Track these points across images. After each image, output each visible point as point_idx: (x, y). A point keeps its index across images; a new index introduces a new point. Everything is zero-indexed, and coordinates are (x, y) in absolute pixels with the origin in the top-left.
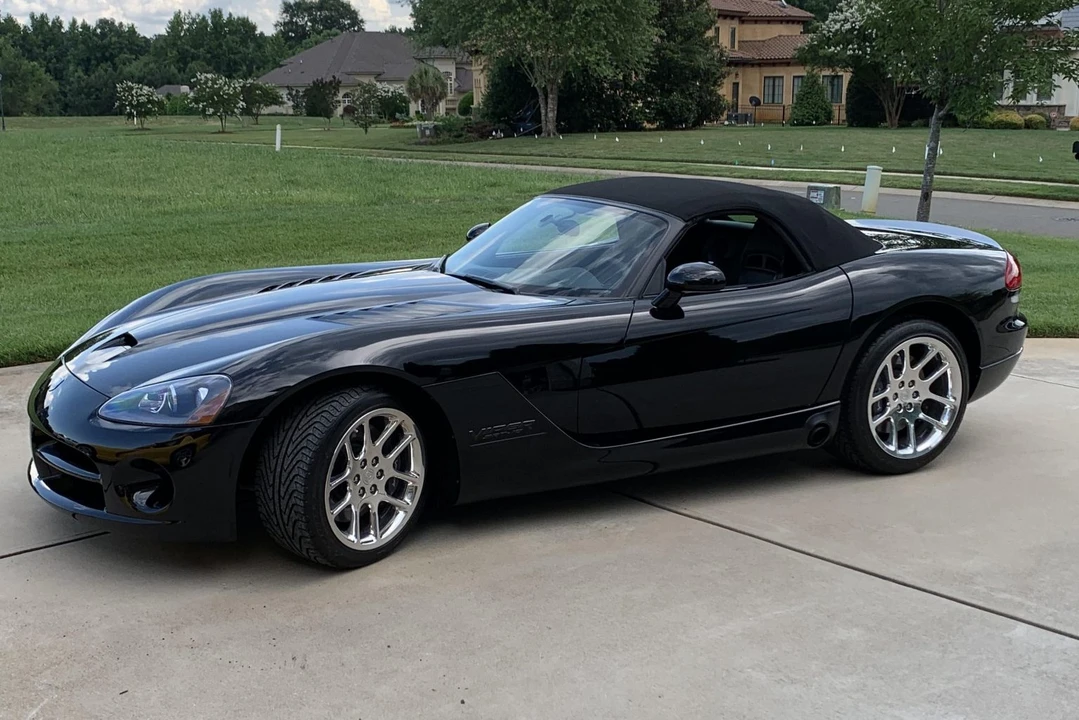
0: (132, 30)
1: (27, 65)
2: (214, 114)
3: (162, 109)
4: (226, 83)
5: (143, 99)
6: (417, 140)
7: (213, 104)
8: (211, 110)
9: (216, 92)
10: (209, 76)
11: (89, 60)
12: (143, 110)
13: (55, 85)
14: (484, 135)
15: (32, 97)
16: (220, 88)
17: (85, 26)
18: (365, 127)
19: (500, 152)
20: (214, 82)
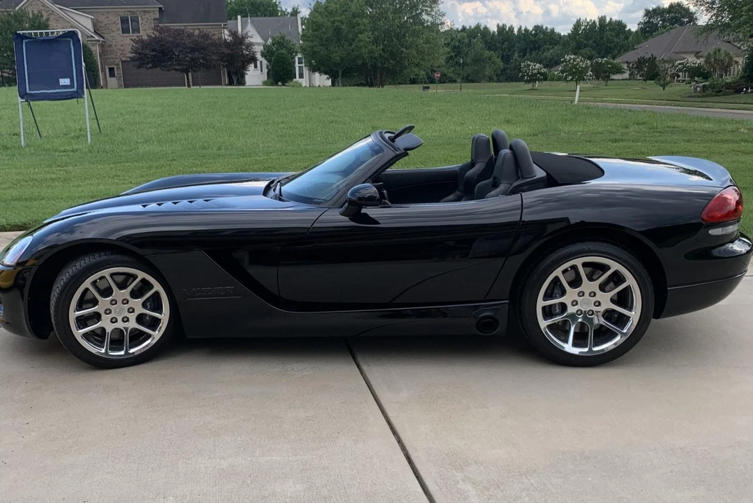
0: (553, 30)
1: (487, 53)
2: (572, 80)
3: (545, 78)
4: (581, 61)
5: (535, 71)
6: (690, 95)
7: (573, 74)
8: (570, 77)
9: (575, 67)
10: (572, 57)
11: (526, 49)
12: (533, 79)
13: (502, 65)
14: (738, 91)
15: (488, 71)
16: (578, 64)
17: (526, 30)
18: (664, 86)
19: (743, 102)
20: (574, 60)
